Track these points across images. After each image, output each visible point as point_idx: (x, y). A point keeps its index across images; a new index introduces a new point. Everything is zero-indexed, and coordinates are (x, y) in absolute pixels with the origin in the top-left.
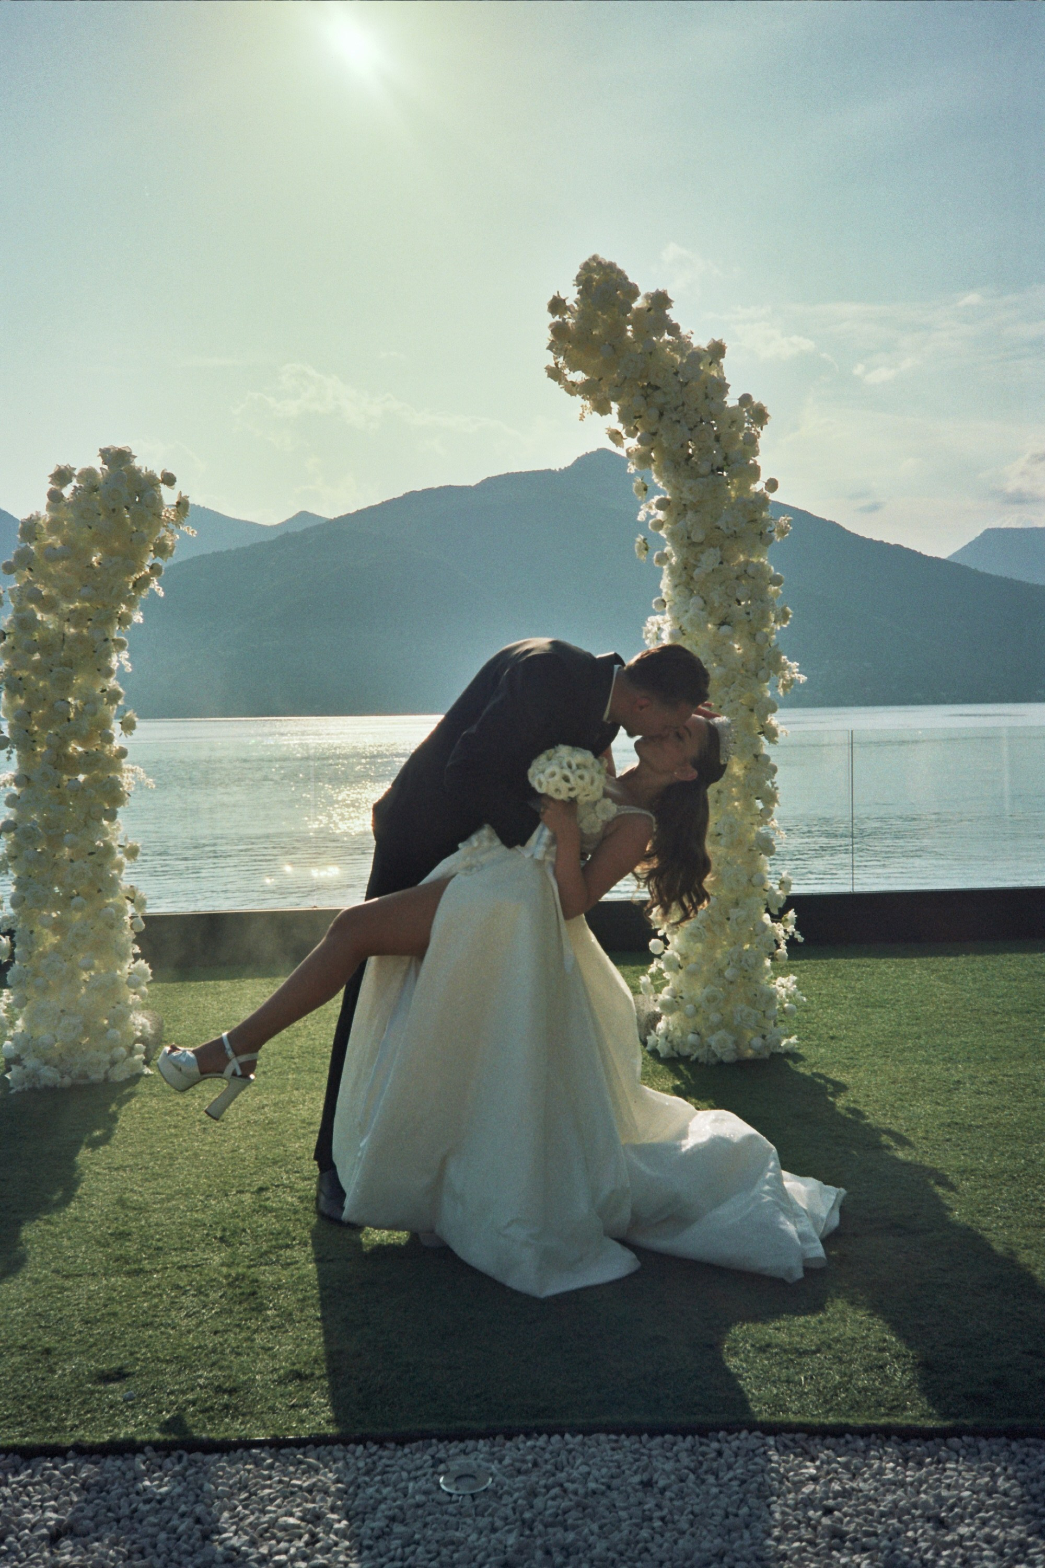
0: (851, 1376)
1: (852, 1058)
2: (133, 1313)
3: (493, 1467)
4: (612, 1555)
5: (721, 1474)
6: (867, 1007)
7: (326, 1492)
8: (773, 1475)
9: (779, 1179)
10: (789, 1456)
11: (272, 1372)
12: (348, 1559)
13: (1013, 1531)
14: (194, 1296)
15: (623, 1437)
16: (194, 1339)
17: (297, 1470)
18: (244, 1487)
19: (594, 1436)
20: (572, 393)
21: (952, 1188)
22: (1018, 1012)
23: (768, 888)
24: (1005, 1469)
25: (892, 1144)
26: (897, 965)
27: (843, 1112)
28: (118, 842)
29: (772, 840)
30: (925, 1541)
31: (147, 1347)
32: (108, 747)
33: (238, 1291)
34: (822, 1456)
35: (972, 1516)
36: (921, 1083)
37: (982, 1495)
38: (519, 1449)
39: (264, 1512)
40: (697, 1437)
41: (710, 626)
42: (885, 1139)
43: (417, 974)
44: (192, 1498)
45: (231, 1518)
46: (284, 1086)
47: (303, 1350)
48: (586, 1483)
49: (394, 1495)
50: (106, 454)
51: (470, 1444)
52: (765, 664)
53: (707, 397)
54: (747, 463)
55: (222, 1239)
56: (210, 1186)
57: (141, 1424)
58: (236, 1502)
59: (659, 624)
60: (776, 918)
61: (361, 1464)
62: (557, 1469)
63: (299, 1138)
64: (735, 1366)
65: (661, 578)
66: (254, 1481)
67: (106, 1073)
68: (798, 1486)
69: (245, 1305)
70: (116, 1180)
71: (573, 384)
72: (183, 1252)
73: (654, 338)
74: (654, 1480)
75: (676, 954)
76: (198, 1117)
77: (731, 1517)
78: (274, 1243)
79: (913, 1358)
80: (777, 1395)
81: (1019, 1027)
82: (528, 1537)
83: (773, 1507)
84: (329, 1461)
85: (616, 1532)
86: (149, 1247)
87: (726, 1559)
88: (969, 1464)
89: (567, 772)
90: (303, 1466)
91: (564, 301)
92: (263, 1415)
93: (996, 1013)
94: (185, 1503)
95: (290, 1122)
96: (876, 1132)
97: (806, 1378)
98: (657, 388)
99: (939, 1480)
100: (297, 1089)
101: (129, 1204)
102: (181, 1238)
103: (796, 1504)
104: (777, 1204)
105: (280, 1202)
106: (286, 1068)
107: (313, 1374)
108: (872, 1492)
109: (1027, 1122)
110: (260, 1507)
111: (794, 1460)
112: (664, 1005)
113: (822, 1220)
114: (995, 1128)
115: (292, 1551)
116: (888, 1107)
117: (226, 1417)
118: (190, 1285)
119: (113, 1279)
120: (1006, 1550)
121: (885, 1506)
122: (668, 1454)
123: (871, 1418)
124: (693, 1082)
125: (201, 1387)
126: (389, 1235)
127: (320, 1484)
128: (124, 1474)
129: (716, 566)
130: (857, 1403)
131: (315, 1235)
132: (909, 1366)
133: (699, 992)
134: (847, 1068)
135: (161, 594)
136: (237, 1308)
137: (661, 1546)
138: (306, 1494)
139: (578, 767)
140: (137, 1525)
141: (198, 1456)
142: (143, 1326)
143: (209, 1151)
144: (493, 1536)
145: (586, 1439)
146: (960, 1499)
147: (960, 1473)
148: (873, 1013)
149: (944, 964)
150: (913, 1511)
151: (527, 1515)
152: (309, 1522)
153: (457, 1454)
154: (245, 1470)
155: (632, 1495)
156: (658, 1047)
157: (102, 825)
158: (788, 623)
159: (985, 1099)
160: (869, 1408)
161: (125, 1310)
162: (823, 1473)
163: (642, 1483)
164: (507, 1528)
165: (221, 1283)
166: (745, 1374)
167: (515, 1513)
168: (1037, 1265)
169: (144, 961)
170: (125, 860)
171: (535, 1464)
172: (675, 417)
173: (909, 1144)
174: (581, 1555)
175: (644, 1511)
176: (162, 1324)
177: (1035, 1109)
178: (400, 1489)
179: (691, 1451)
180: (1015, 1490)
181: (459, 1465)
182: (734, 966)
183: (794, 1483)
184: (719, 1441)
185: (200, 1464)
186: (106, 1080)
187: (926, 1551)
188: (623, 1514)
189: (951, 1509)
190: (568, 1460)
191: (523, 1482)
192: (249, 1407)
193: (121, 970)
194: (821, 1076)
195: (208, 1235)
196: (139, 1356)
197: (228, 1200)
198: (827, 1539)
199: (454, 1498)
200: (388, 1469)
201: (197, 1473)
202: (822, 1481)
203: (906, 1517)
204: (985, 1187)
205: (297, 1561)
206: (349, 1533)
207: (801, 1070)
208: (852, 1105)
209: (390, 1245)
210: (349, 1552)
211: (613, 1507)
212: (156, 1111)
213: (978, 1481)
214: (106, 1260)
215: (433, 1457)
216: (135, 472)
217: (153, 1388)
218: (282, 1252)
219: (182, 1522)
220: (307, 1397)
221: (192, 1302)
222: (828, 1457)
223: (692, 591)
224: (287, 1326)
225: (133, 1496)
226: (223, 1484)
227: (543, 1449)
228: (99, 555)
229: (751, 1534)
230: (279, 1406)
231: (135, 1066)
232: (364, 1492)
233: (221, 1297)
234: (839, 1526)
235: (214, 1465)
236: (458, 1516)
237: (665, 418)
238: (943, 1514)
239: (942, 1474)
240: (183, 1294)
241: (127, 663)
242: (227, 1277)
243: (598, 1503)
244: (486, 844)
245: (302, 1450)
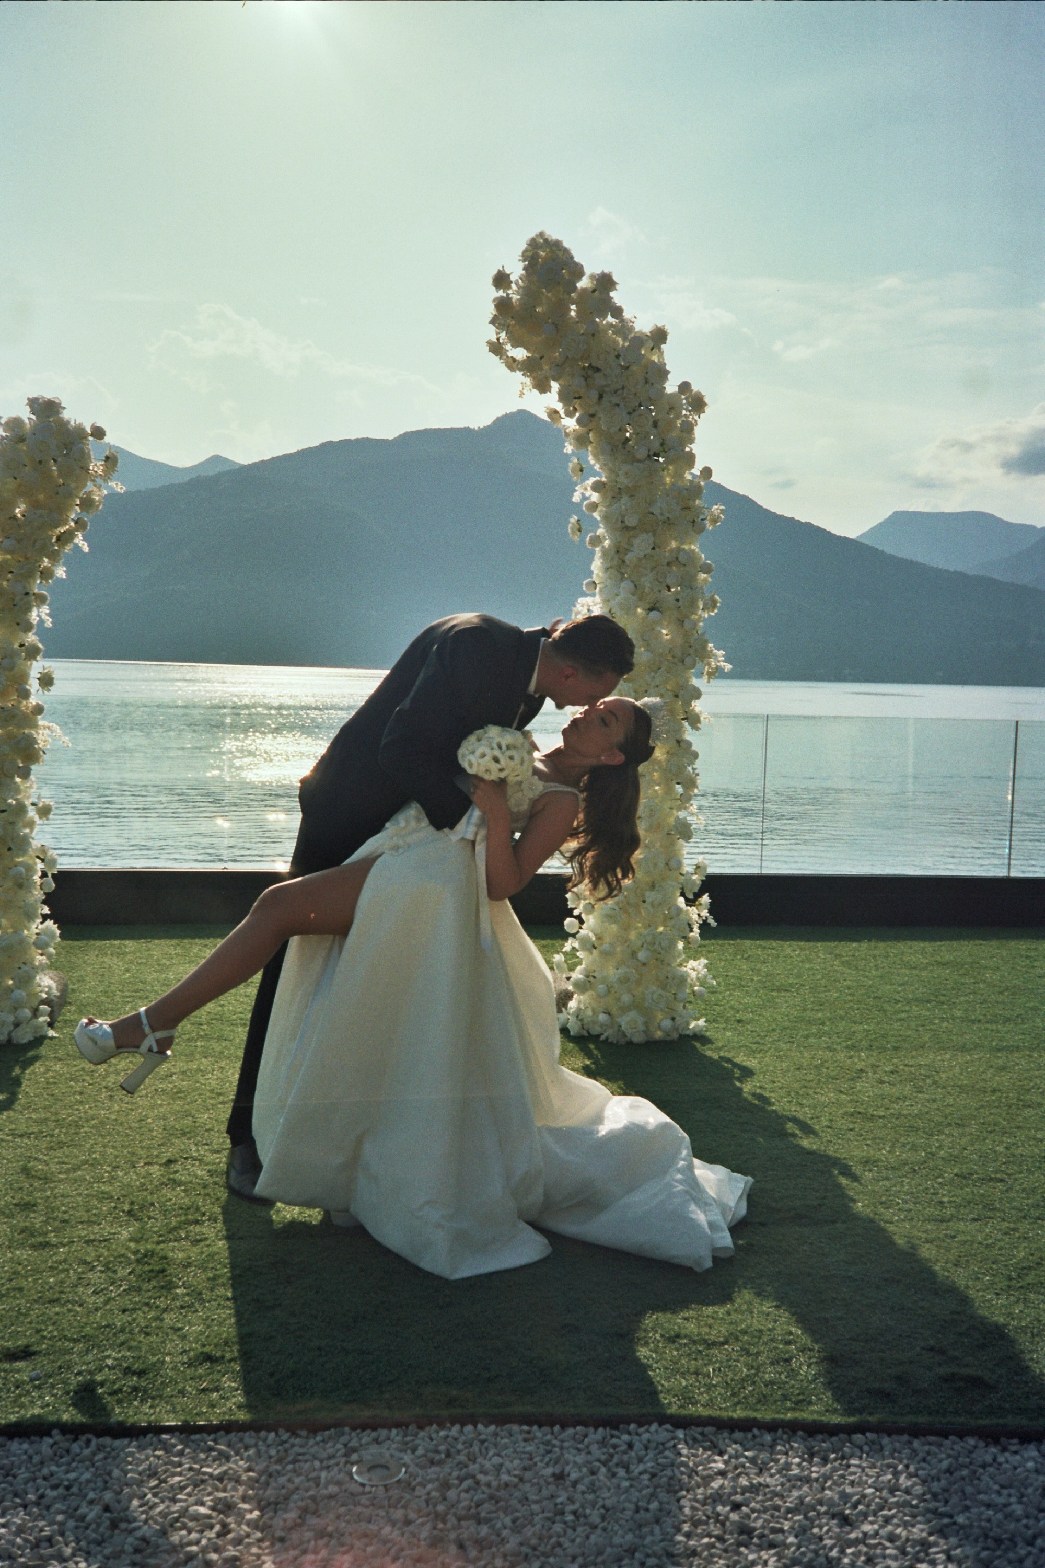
0: (758, 1370)
1: (758, 1043)
2: (39, 1289)
3: (406, 1457)
4: (524, 1549)
5: (632, 1467)
6: (773, 990)
7: (238, 1481)
8: (683, 1469)
9: (691, 1167)
10: (697, 1450)
11: (181, 1353)
12: (260, 1552)
13: (915, 1530)
14: (102, 1272)
15: (535, 1428)
16: (102, 1317)
17: (207, 1457)
18: (154, 1474)
19: (507, 1426)
20: (512, 369)
21: (855, 1178)
22: (917, 1000)
23: (684, 872)
24: (907, 1466)
25: (798, 1132)
26: (802, 949)
27: (750, 1098)
28: (31, 800)
29: (690, 825)
30: (831, 1538)
31: (54, 1324)
32: (24, 703)
33: (147, 1268)
34: (729, 1449)
35: (875, 1514)
36: (825, 1070)
37: (885, 1493)
38: (431, 1439)
39: (174, 1500)
40: (608, 1429)
41: (639, 610)
42: (790, 1126)
43: (340, 952)
44: (100, 1484)
45: (141, 1506)
46: (192, 1054)
47: (213, 1331)
48: (498, 1475)
49: (306, 1484)
50: (34, 404)
51: (383, 1433)
52: (692, 651)
53: (647, 382)
54: (683, 450)
55: (130, 1213)
56: (117, 1157)
57: (48, 1405)
58: (147, 1491)
59: (589, 606)
60: (690, 902)
61: (273, 1452)
62: (469, 1460)
63: (208, 1109)
64: (645, 1357)
65: (593, 560)
66: (163, 1468)
67: (10, 1034)
68: (706, 1480)
69: (154, 1283)
70: (21, 1147)
71: (514, 360)
72: (90, 1226)
73: (597, 320)
74: (566, 1472)
75: (591, 934)
76: (104, 1084)
77: (642, 1512)
78: (183, 1218)
79: (819, 1351)
80: (686, 1387)
81: (919, 1016)
82: (441, 1530)
83: (683, 1502)
84: (240, 1449)
85: (529, 1526)
86: (54, 1219)
87: (637, 1555)
88: (872, 1460)
89: (497, 753)
90: (214, 1454)
91: (509, 275)
92: (174, 1399)
93: (897, 1002)
94: (94, 1490)
95: (199, 1092)
96: (781, 1119)
97: (714, 1370)
98: (598, 370)
99: (843, 1476)
100: (206, 1057)
101: (33, 1173)
102: (88, 1211)
103: (706, 1498)
104: (686, 1192)
105: (189, 1175)
106: (194, 1034)
107: (223, 1357)
108: (779, 1488)
109: (927, 1113)
110: (171, 1495)
111: (703, 1454)
112: (577, 984)
113: (730, 1209)
114: (897, 1118)
115: (204, 1542)
116: (793, 1094)
117: (135, 1400)
118: (98, 1260)
119: (18, 1252)
120: (909, 1549)
121: (791, 1502)
122: (580, 1446)
123: (778, 1413)
124: (602, 1062)
125: (110, 1368)
126: (301, 1213)
127: (231, 1472)
128: (31, 1457)
129: (649, 551)
130: (765, 1396)
131: (225, 1211)
132: (814, 1360)
133: (612, 972)
134: (752, 1053)
135: (86, 549)
136: (145, 1286)
137: (573, 1541)
138: (217, 1483)
139: (508, 747)
140: (45, 1512)
141: (107, 1440)
142: (49, 1302)
143: (116, 1120)
144: (405, 1529)
145: (499, 1429)
146: (864, 1496)
147: (863, 1470)
148: (778, 997)
149: (847, 949)
150: (819, 1507)
151: (440, 1508)
152: (220, 1512)
153: (368, 1444)
154: (152, 1457)
155: (544, 1488)
156: (569, 1026)
157: (16, 783)
158: (716, 611)
159: (887, 1088)
160: (776, 1401)
161: (31, 1284)
162: (730, 1468)
163: (554, 1475)
164: (420, 1520)
165: (129, 1258)
166: (655, 1365)
167: (428, 1505)
168: (937, 1260)
169: (52, 922)
170: (36, 818)
171: (448, 1455)
172: (615, 400)
173: (815, 1133)
174: (494, 1549)
175: (556, 1505)
176: (69, 1301)
177: (934, 1101)
178: (312, 1479)
179: (603, 1443)
180: (917, 1488)
181: (372, 1455)
182: (648, 949)
183: (703, 1478)
184: (629, 1433)
185: (108, 1449)
186: (9, 1041)
187: (831, 1549)
188: (535, 1507)
189: (855, 1506)
190: (480, 1450)
191: (435, 1473)
192: (158, 1389)
193: (28, 930)
194: (729, 1060)
195: (115, 1208)
196: (45, 1333)
197: (135, 1172)
198: (735, 1535)
199: (367, 1489)
200: (300, 1457)
201: (105, 1458)
202: (730, 1475)
203: (812, 1514)
204: (887, 1179)
205: (209, 1552)
206: (261, 1523)
207: (709, 1053)
208: (758, 1091)
209: (301, 1223)
210: (261, 1544)
211: (525, 1500)
212: (61, 1075)
213: (881, 1479)
214: (11, 1232)
215: (345, 1445)
216: (64, 424)
217: (60, 1367)
218: (191, 1228)
219: (92, 1510)
220: (218, 1380)
221: (100, 1278)
222: (737, 1451)
223: (623, 574)
224: (197, 1305)
225: (39, 1481)
226: (132, 1471)
227: (456, 1439)
228: (23, 506)
229: (661, 1529)
230: (190, 1389)
231: (40, 1027)
232: (276, 1482)
233: (130, 1273)
234: (746, 1522)
235: (123, 1450)
236: (371, 1508)
237: (605, 399)
238: (847, 1512)
239: (846, 1470)
240: (91, 1270)
241: (48, 618)
242: (136, 1252)
243: (511, 1495)
244: (413, 824)
245: (212, 1436)
